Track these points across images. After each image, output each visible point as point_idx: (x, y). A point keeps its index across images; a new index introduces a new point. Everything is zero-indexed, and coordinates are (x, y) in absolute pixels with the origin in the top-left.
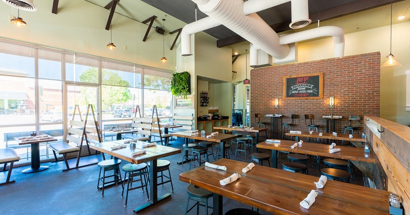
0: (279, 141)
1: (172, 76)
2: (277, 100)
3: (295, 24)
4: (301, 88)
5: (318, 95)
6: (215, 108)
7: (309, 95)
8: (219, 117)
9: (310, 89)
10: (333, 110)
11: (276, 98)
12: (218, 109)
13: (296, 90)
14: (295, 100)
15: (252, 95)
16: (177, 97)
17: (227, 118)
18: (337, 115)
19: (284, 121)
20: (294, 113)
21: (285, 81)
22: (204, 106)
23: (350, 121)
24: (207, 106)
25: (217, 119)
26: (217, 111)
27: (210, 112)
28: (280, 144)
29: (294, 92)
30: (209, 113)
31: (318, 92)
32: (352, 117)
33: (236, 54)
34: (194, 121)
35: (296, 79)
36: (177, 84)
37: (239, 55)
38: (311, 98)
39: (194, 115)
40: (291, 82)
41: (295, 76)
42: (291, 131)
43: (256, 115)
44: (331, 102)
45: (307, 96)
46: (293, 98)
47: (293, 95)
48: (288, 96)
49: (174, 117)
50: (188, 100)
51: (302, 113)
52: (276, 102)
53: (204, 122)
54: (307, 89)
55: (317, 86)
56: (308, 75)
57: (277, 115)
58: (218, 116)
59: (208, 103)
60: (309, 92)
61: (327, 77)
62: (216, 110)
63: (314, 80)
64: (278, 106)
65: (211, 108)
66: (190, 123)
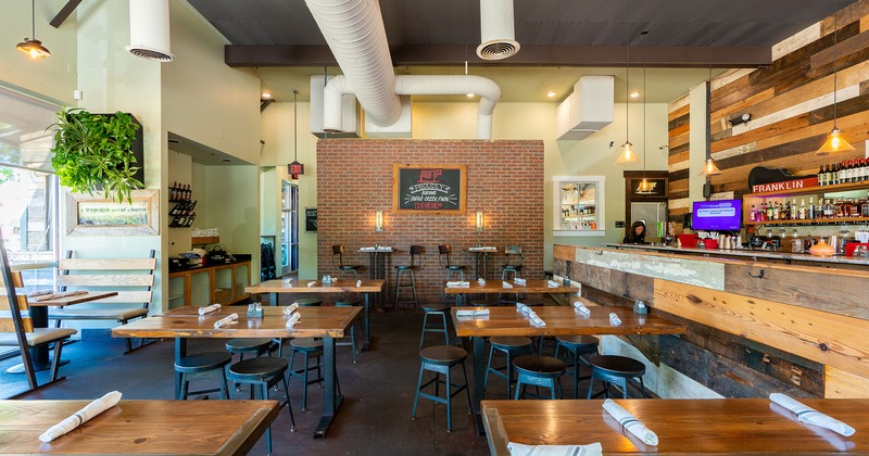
0: (487, 311)
1: (63, 121)
2: (379, 214)
3: (491, 48)
4: (429, 191)
5: (457, 208)
6: (210, 233)
7: (444, 206)
8: (227, 257)
9: (443, 195)
10: (481, 236)
11: (379, 210)
12: (216, 234)
13: (419, 194)
14: (417, 215)
15: (322, 201)
16: (78, 195)
17: (248, 258)
18: (487, 245)
19: (395, 260)
20: (414, 243)
21: (396, 175)
22: (180, 226)
23: (507, 255)
24: (188, 226)
25: (222, 262)
26: (215, 240)
27: (197, 243)
28: (488, 318)
29: (414, 199)
30: (194, 246)
31: (457, 202)
32: (509, 249)
33: (267, 96)
34: (158, 274)
35: (418, 171)
36: (86, 147)
37: (273, 101)
38: (447, 212)
39: (158, 256)
40: (409, 177)
41: (418, 167)
42: (449, 283)
43: (336, 250)
44: (479, 220)
45: (439, 208)
46: (412, 211)
47: (412, 206)
48: (403, 206)
49: (67, 264)
50: (135, 205)
51: (431, 242)
52: (378, 220)
53: (188, 273)
54: (439, 194)
55: (455, 190)
56: (441, 166)
57: (381, 249)
58: (223, 253)
59: (192, 217)
60: (443, 200)
61: (473, 173)
62: (213, 238)
63: (450, 178)
64: (383, 228)
65: (198, 233)
66: (147, 280)
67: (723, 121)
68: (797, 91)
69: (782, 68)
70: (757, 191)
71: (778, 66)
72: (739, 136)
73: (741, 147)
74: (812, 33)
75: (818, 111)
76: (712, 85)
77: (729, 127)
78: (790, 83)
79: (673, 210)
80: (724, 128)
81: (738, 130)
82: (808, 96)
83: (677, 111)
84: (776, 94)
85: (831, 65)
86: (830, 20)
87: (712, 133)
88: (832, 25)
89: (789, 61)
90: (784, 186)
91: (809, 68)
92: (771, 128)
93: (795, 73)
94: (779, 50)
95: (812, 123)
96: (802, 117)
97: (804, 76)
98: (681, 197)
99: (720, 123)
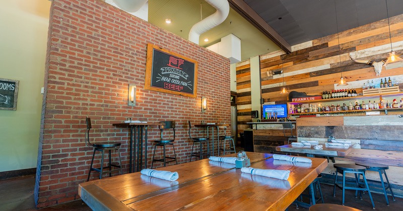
4: (175, 75)
5: (191, 92)
7: (184, 89)
9: (184, 81)
13: (167, 76)
14: (165, 94)
29: (164, 79)
31: (192, 87)
35: (168, 56)
38: (185, 94)
45: (181, 91)
46: (162, 90)
47: (162, 85)
48: (154, 84)
52: (131, 93)
54: (181, 79)
55: (191, 78)
56: (183, 57)
60: (183, 84)
61: (200, 68)
64: (135, 102)
67: (268, 73)
68: (304, 64)
69: (296, 55)
70: (294, 101)
71: (295, 54)
72: (277, 79)
73: (278, 84)
74: (309, 44)
75: (314, 72)
76: (261, 57)
77: (271, 75)
78: (301, 61)
79: (240, 110)
80: (269, 75)
81: (276, 77)
82: (309, 67)
83: (242, 67)
84: (294, 64)
85: (318, 56)
86: (316, 41)
87: (262, 77)
88: (317, 43)
89: (299, 53)
90: (307, 99)
91: (308, 56)
92: (293, 77)
93: (302, 57)
94: (294, 48)
95: (311, 76)
96: (307, 74)
97: (306, 59)
98: (245, 104)
99: (266, 74)
